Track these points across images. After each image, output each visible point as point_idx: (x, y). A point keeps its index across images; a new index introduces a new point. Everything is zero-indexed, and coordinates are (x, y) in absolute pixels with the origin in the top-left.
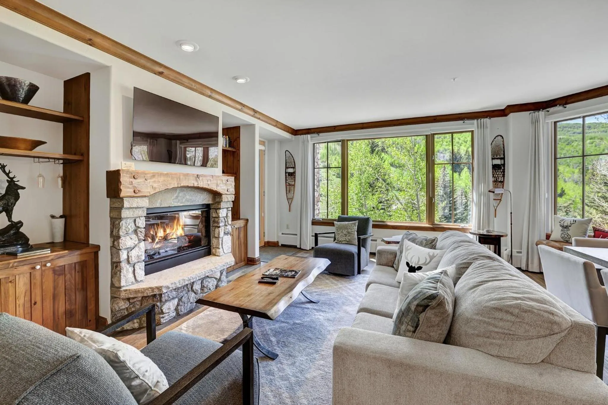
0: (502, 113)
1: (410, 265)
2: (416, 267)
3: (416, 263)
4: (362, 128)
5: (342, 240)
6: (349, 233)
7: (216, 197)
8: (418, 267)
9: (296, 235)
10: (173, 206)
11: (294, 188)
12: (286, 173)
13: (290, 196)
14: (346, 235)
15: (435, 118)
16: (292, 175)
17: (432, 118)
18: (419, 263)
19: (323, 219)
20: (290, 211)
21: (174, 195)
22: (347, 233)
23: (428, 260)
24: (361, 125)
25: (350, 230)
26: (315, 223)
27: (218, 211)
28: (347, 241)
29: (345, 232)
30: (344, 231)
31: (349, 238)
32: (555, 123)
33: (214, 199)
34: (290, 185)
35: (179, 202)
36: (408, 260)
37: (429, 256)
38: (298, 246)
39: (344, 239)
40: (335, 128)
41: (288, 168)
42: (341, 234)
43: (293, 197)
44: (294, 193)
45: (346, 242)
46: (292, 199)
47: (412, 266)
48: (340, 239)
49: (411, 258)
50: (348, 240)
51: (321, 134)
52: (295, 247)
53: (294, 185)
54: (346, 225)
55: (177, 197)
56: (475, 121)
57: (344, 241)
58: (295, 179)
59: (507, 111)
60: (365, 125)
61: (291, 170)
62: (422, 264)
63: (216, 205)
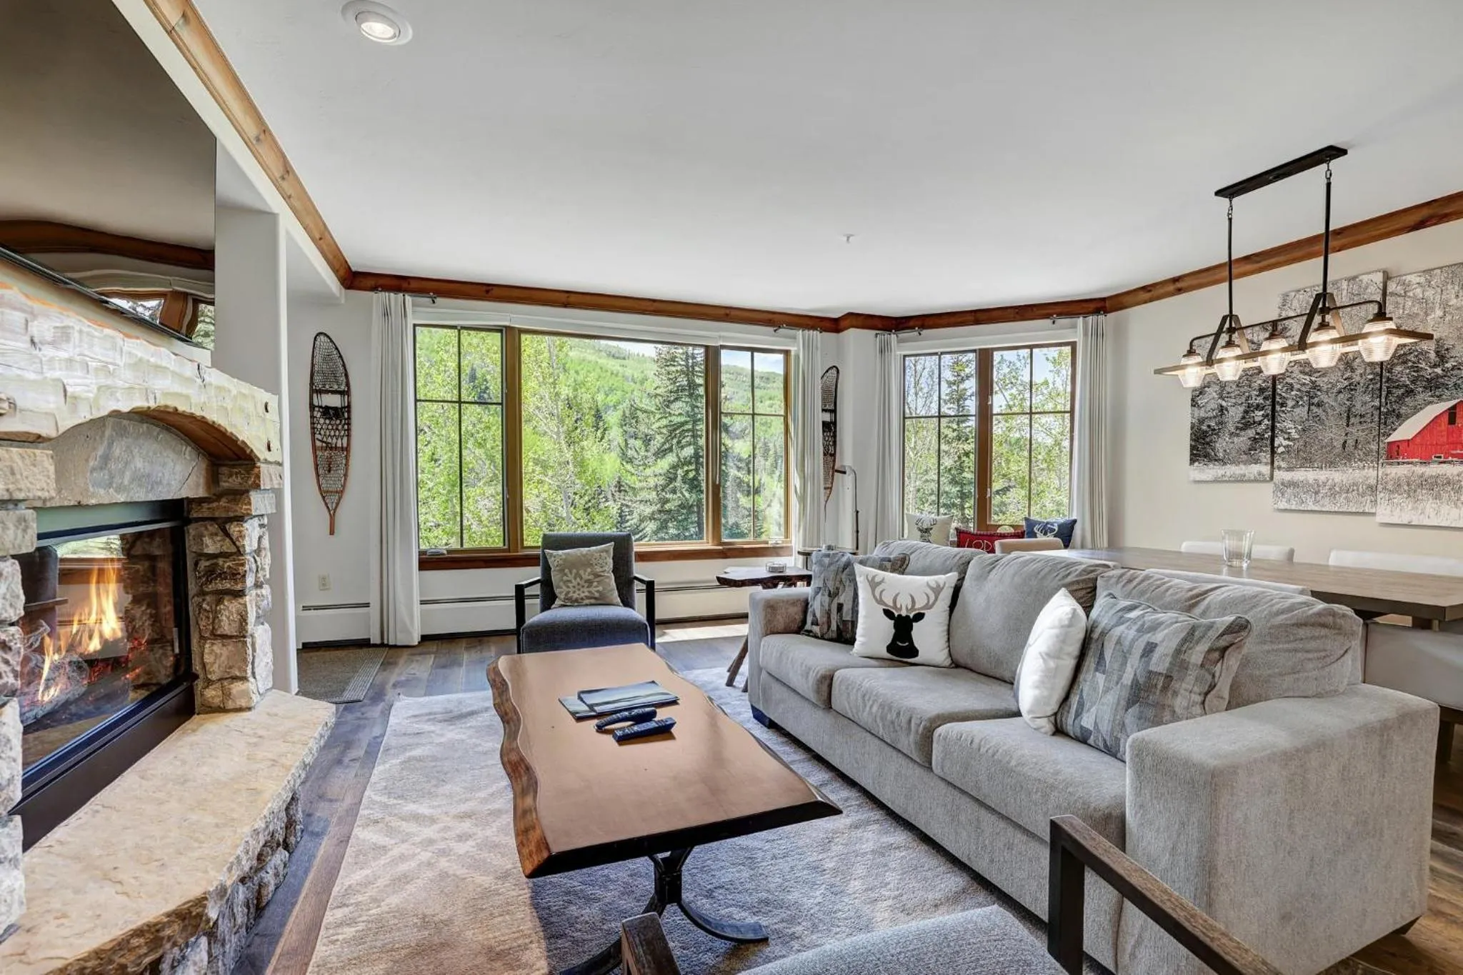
0: (834, 325)
1: (896, 614)
2: (911, 616)
3: (910, 607)
4: (566, 305)
5: (582, 595)
6: (597, 576)
7: (224, 470)
8: (915, 616)
9: (367, 605)
10: (93, 502)
11: (347, 458)
12: (312, 407)
13: (331, 483)
14: (590, 582)
15: (728, 311)
16: (340, 415)
17: (723, 312)
18: (917, 607)
19: (449, 552)
20: (332, 532)
21: (95, 449)
22: (591, 577)
23: (932, 598)
24: (563, 297)
25: (598, 569)
26: (430, 562)
27: (233, 529)
28: (595, 598)
29: (586, 577)
30: (581, 572)
31: (600, 588)
32: (905, 356)
33: (213, 477)
34: (331, 448)
35: (110, 485)
36: (886, 605)
37: (932, 589)
38: (375, 639)
39: (587, 594)
40: (487, 292)
41: (320, 392)
42: (575, 583)
43: (344, 486)
44: (346, 475)
45: (593, 601)
46: (340, 493)
47: (900, 616)
48: (575, 596)
49: (895, 602)
50: (597, 595)
51: (439, 300)
52: (364, 644)
53: (347, 449)
54: (584, 556)
55: (106, 459)
56: (800, 333)
57: (588, 598)
58: (349, 430)
59: (842, 324)
60: (573, 299)
61: (333, 401)
62: (922, 608)
63: (223, 502)
